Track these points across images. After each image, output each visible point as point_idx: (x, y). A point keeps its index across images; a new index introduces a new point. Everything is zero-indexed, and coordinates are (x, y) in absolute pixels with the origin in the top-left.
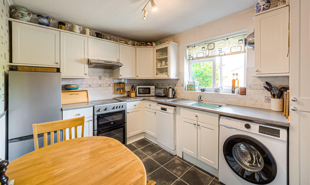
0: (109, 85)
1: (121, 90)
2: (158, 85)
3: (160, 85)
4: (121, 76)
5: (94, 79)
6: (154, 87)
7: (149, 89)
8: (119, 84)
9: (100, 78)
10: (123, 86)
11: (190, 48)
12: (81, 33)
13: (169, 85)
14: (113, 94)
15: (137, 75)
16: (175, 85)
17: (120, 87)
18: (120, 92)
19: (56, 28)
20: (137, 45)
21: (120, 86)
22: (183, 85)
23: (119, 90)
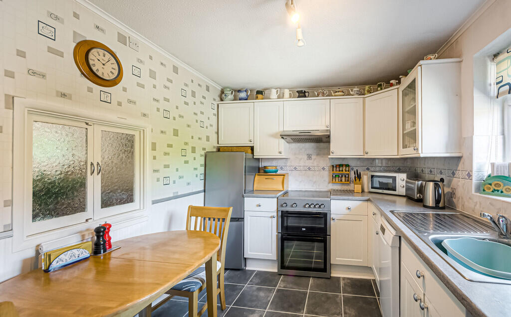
0: (324, 169)
1: (342, 177)
2: (422, 171)
3: (427, 171)
4: (332, 153)
5: (301, 159)
6: (403, 176)
7: (394, 178)
8: (339, 168)
9: (309, 157)
10: (346, 171)
11: (500, 58)
12: (279, 97)
13: (441, 173)
14: (329, 183)
15: (367, 150)
16: (453, 174)
17: (341, 172)
18: (341, 181)
19: (254, 99)
20: (369, 92)
21: (339, 171)
22: (469, 176)
23: (339, 177)
